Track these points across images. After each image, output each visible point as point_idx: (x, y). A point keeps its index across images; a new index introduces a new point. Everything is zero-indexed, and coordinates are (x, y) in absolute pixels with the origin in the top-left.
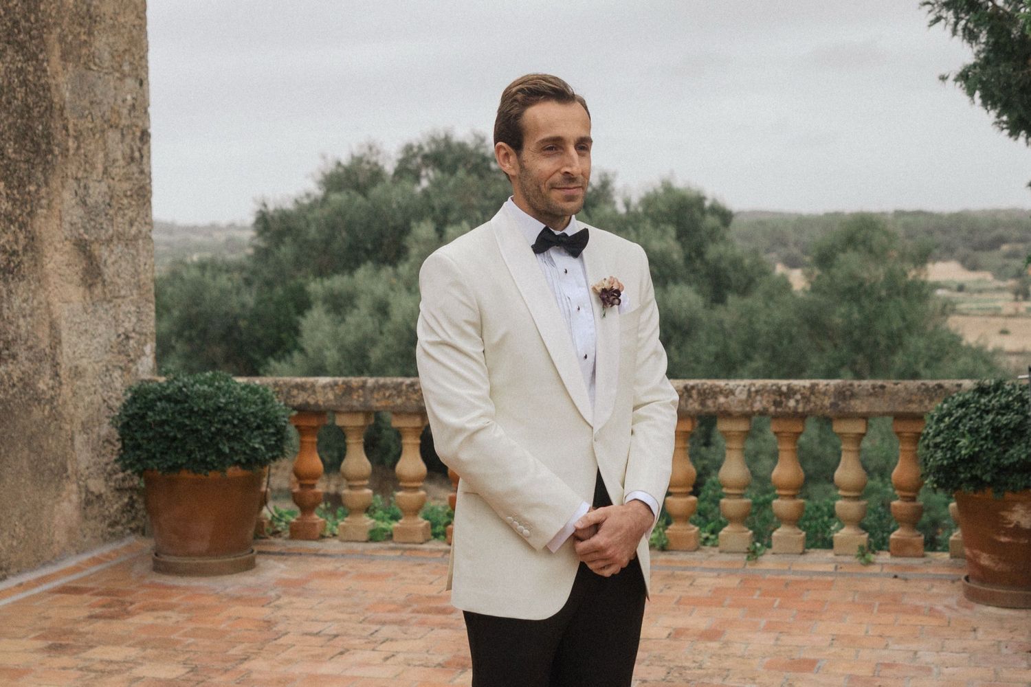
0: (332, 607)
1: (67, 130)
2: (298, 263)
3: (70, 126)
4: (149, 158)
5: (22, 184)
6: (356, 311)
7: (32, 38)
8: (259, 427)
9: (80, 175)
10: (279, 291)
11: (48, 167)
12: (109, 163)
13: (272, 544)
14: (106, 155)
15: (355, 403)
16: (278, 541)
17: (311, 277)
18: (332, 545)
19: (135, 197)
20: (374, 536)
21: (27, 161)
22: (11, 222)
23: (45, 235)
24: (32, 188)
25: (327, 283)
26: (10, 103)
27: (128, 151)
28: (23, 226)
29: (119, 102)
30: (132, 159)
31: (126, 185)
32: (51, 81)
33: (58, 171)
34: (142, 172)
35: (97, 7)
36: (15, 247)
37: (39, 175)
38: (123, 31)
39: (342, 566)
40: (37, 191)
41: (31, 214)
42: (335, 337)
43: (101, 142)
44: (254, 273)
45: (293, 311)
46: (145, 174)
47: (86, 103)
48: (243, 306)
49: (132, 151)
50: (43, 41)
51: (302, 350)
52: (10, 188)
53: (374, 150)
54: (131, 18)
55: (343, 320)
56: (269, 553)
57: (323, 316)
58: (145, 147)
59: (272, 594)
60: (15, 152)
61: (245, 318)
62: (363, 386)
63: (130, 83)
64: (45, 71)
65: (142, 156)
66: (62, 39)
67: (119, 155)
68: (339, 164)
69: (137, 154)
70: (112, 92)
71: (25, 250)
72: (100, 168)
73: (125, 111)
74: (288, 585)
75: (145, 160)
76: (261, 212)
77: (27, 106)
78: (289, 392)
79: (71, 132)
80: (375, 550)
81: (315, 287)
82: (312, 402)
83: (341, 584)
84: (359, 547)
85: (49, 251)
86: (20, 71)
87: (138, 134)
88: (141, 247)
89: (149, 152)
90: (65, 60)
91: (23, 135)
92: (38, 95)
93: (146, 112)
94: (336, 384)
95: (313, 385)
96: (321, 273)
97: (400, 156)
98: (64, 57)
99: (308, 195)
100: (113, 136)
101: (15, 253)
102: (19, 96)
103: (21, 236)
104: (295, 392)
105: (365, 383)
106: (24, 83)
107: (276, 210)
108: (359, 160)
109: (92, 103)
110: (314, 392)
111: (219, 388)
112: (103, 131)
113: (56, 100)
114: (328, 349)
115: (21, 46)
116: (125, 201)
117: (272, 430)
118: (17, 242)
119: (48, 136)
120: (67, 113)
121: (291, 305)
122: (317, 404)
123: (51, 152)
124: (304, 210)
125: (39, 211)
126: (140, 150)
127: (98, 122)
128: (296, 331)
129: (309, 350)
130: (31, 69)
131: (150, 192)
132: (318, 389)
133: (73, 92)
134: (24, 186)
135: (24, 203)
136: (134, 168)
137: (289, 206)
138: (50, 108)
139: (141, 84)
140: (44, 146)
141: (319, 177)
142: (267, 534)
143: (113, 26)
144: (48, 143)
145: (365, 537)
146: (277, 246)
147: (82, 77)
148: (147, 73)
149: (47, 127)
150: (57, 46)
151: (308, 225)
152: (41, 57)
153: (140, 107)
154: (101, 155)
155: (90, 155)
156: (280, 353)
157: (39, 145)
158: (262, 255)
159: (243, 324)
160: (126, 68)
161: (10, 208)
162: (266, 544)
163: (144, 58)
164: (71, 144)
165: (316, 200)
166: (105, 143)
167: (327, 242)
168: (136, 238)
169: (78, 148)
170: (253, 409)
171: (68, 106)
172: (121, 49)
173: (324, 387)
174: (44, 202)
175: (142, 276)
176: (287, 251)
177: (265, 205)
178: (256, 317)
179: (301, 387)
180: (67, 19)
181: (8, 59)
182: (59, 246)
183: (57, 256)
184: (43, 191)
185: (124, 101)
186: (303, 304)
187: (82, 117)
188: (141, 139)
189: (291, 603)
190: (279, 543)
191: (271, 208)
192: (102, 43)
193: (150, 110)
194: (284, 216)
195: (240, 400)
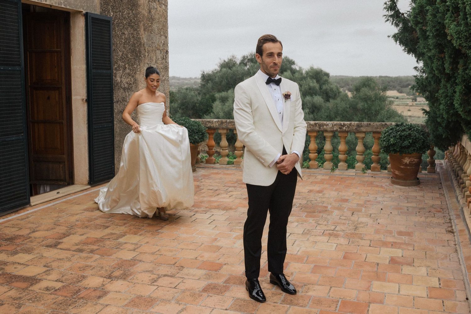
0: (216, 182)
1: (145, 50)
2: (213, 88)
3: (146, 49)
4: (168, 58)
5: (133, 65)
6: (228, 102)
7: (135, 25)
8: (197, 133)
9: (149, 63)
10: (208, 96)
11: (140, 61)
12: (157, 59)
13: (201, 165)
14: (156, 57)
15: (224, 127)
16: (203, 164)
17: (216, 92)
18: (217, 165)
19: (164, 69)
20: (229, 163)
21: (134, 59)
22: (130, 75)
23: (139, 79)
24: (135, 66)
25: (220, 94)
26: (129, 43)
27: (162, 56)
28: (133, 77)
29: (160, 42)
30: (163, 58)
31: (162, 66)
32: (141, 36)
33: (143, 62)
34: (166, 62)
35: (154, 16)
36: (131, 82)
37: (137, 62)
38: (161, 23)
39: (220, 171)
40: (137, 67)
41: (135, 73)
42: (222, 109)
43: (155, 54)
44: (201, 91)
45: (211, 101)
46: (167, 63)
47: (150, 43)
48: (198, 100)
49: (163, 56)
50: (139, 26)
51: (213, 112)
52: (129, 66)
53: (234, 57)
54: (163, 19)
55: (225, 104)
56: (200, 167)
57: (219, 103)
58: (167, 55)
59: (200, 178)
60: (131, 56)
61: (198, 104)
62: (226, 122)
63: (163, 37)
64: (139, 34)
65: (166, 58)
66: (144, 25)
67: (160, 57)
68: (225, 61)
69: (165, 57)
70: (158, 40)
71: (133, 83)
72: (154, 61)
73: (161, 45)
74: (204, 176)
75: (167, 59)
76: (202, 74)
77: (134, 43)
78: (206, 123)
79: (146, 51)
80: (229, 167)
81: (217, 95)
82: (212, 126)
83: (220, 176)
84: (224, 166)
85: (140, 84)
86: (132, 34)
87: (165, 51)
88: (166, 83)
89: (168, 56)
90: (145, 31)
91: (133, 51)
92: (137, 40)
93: (167, 45)
94: (219, 121)
95: (212, 121)
96: (219, 91)
97: (241, 59)
98: (144, 30)
99: (216, 70)
100: (158, 52)
101: (130, 84)
102: (132, 41)
103: (132, 79)
104: (207, 123)
105: (227, 121)
106: (133, 37)
107: (207, 74)
108: (231, 60)
109: (152, 43)
110: (213, 123)
111: (186, 122)
112: (155, 51)
113: (142, 42)
114: (220, 112)
115: (133, 27)
116: (161, 70)
117: (201, 134)
118: (131, 81)
119: (140, 52)
120: (145, 46)
121: (210, 100)
122: (213, 127)
123: (141, 56)
124: (214, 74)
125: (137, 72)
126: (166, 56)
127: (154, 48)
128: (212, 107)
129: (215, 113)
130: (135, 33)
131: (168, 68)
132: (214, 123)
133: (147, 40)
134: (133, 66)
135: (133, 70)
136: (164, 61)
137: (210, 73)
138: (141, 44)
139: (166, 38)
140: (139, 55)
141: (219, 65)
142: (199, 162)
143: (158, 21)
144: (140, 54)
145: (226, 163)
146: (207, 84)
147: (149, 35)
148: (168, 35)
149: (140, 49)
150: (143, 27)
151: (216, 77)
152: (138, 30)
153: (166, 44)
154: (155, 57)
155: (151, 57)
156: (207, 113)
157: (137, 54)
158: (203, 86)
159: (197, 105)
160: (162, 33)
161: (129, 72)
162: (200, 165)
163: (167, 30)
164: (146, 54)
165: (218, 71)
166: (156, 54)
167: (221, 82)
168: (164, 80)
169: (148, 55)
170: (195, 128)
171: (145, 43)
172: (161, 28)
173: (215, 122)
174: (139, 70)
175: (166, 91)
176: (210, 85)
177: (204, 72)
178: (201, 103)
179: (209, 122)
180: (145, 19)
181: (129, 30)
182: (143, 82)
183: (142, 85)
184: (138, 67)
185: (161, 42)
186: (214, 100)
187: (149, 47)
188: (166, 53)
189: (205, 181)
190: (203, 165)
191: (205, 73)
192: (155, 26)
193: (168, 45)
194: (209, 76)
195: (192, 125)
